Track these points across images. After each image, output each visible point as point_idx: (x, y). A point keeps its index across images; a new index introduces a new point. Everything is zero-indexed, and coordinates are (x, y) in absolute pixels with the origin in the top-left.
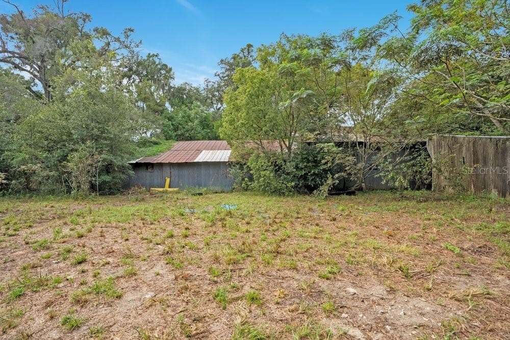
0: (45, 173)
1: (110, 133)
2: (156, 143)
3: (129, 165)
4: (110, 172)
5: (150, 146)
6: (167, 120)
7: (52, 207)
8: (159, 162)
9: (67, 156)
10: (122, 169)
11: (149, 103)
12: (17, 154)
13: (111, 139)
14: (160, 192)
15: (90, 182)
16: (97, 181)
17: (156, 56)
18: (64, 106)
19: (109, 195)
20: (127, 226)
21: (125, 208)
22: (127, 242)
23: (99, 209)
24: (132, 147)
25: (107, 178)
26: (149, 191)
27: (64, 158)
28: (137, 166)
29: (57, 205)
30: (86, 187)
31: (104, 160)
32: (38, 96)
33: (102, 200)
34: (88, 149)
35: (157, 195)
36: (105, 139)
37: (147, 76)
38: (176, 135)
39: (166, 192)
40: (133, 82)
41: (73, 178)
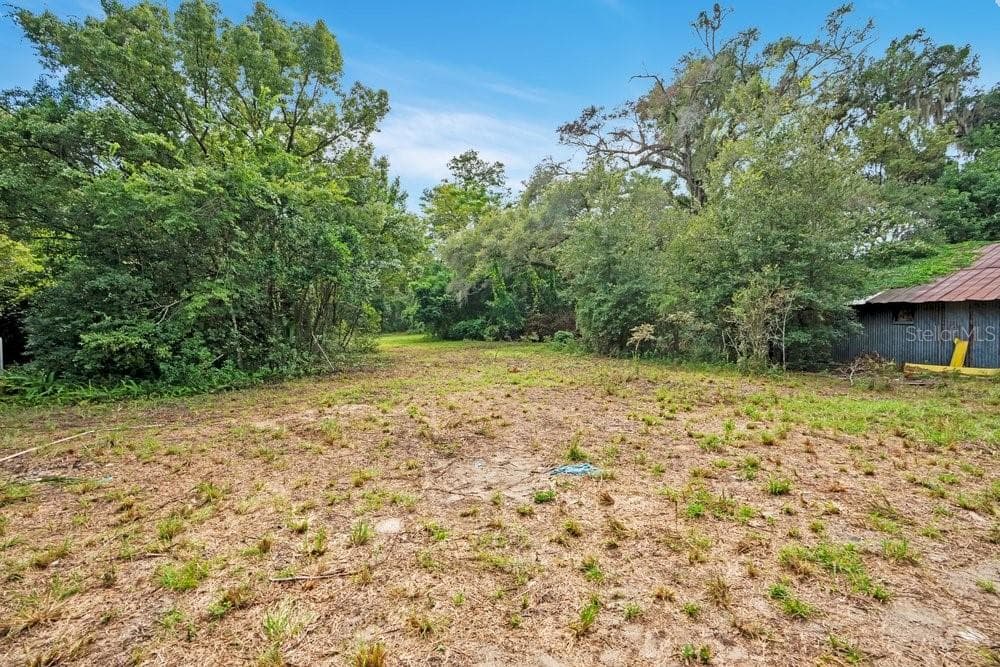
0: (699, 325)
1: (809, 245)
2: (919, 255)
3: (850, 308)
4: (806, 325)
5: (902, 263)
6: (955, 191)
7: (711, 382)
8: (934, 299)
9: (731, 296)
10: (834, 318)
11: (896, 161)
12: (664, 296)
13: (811, 257)
14: (936, 375)
15: (770, 343)
16: (783, 342)
17: (915, 37)
18: (724, 208)
19: (805, 370)
20: (862, 442)
21: (847, 401)
22: (870, 478)
23: (791, 396)
24: (857, 271)
25: (802, 337)
26: (901, 370)
27: (727, 299)
28: (868, 312)
29: (716, 380)
30: (763, 351)
31: (798, 300)
32: (684, 202)
33: (793, 379)
34: (766, 281)
35: (929, 382)
36: (798, 258)
37: (888, 97)
38: (988, 226)
39: (956, 376)
40: (851, 125)
41: (741, 336)
